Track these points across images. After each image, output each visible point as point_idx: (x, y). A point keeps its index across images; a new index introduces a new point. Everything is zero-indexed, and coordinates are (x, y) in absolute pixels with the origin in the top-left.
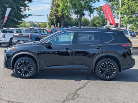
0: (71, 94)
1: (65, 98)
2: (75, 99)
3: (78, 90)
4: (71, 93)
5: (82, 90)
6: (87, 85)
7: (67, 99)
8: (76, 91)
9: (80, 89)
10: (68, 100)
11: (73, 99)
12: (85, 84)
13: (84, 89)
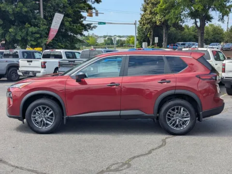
0: (118, 163)
1: (105, 168)
2: (121, 170)
3: (134, 157)
4: (120, 162)
5: (141, 158)
6: (155, 151)
7: (108, 169)
8: (130, 159)
9: (138, 156)
10: (108, 171)
11: (117, 170)
12: (153, 149)
13: (146, 157)
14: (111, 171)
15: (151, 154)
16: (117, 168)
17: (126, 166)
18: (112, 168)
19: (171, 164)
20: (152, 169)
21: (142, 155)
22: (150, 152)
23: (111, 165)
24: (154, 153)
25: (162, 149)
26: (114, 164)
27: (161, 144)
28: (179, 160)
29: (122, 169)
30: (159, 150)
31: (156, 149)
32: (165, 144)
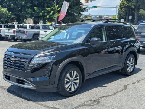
0: (91, 100)
1: (81, 104)
8: (100, 98)
10: (84, 106)
12: (117, 92)
13: (111, 97)
14: (86, 105)
15: (115, 95)
16: (90, 104)
17: (96, 103)
18: (87, 104)
19: (128, 104)
20: (114, 106)
21: (108, 96)
22: (114, 94)
23: (86, 102)
24: (117, 95)
25: (123, 92)
26: (88, 101)
27: (123, 88)
28: (134, 101)
29: (93, 104)
30: (121, 93)
31: (119, 92)
32: (126, 89)
